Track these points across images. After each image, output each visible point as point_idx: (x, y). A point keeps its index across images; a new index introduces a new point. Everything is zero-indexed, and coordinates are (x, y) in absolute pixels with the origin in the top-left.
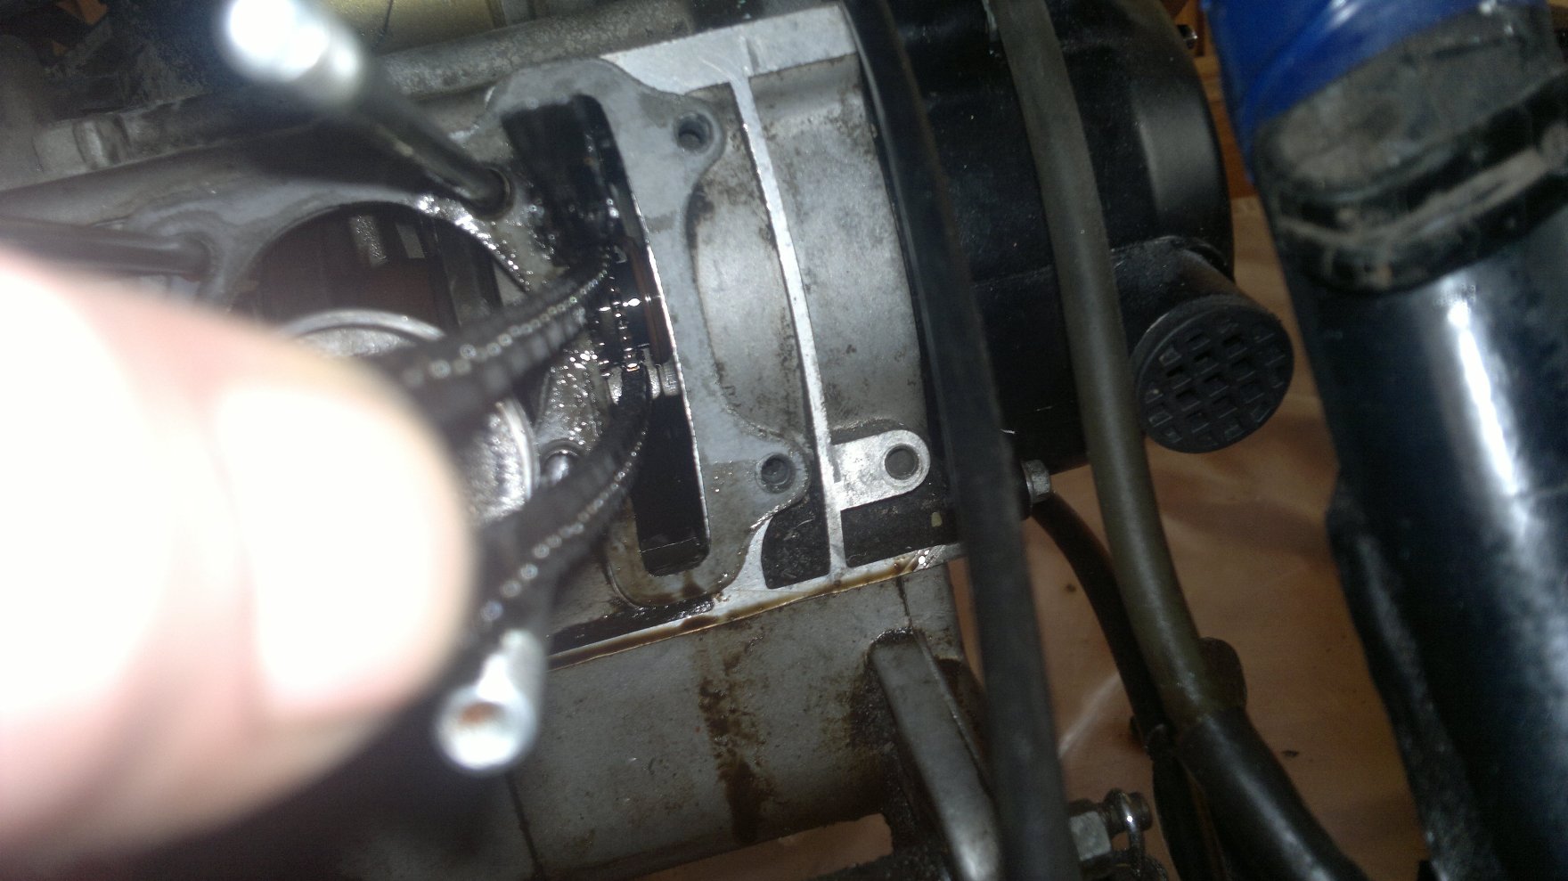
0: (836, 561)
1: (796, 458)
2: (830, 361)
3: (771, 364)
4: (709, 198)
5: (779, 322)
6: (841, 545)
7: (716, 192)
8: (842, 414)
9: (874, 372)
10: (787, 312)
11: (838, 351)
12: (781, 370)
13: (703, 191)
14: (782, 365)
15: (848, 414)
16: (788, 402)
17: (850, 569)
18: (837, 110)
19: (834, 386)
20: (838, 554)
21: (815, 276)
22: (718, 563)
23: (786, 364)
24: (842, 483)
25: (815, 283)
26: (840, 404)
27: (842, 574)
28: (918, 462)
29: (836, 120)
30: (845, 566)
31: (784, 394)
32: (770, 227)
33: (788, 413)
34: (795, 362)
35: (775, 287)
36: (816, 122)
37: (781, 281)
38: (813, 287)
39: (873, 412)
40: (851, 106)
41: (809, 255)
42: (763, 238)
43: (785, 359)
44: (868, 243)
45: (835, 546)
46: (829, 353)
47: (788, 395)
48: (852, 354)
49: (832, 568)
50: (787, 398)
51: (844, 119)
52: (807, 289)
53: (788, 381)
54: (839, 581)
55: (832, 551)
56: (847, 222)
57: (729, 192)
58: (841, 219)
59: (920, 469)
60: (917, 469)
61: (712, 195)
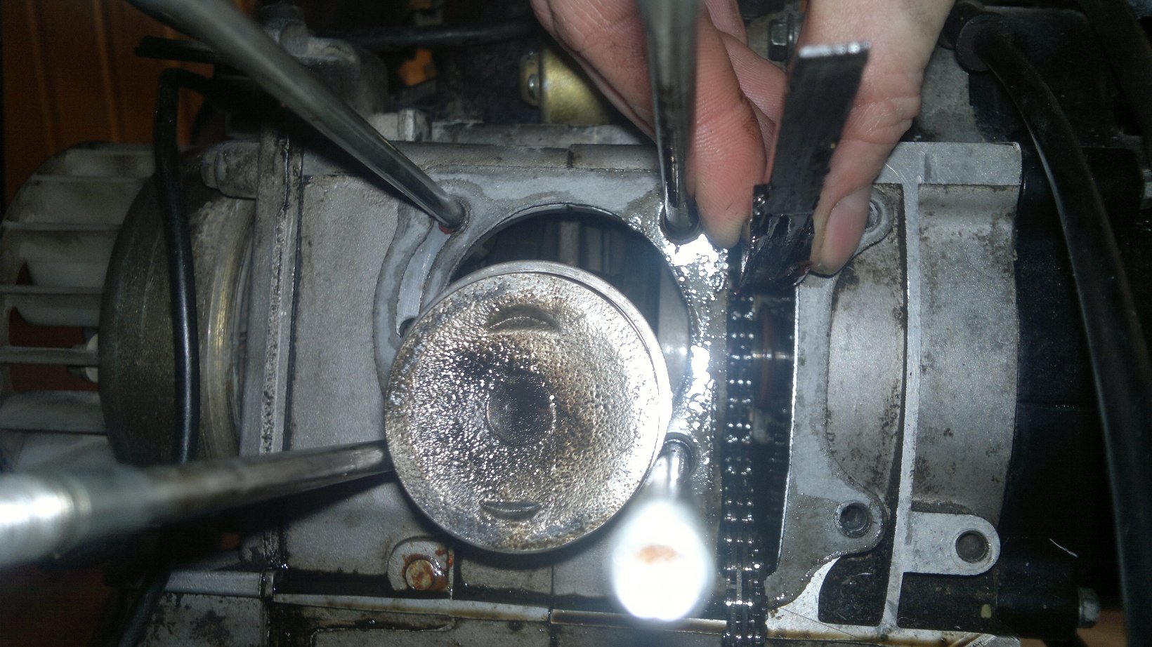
0: (889, 617)
1: (875, 512)
2: (926, 437)
3: (873, 425)
4: (857, 273)
5: (890, 390)
6: (896, 603)
7: (864, 270)
8: (923, 488)
9: (964, 460)
10: (900, 384)
11: (937, 431)
12: (880, 432)
13: (853, 267)
14: (883, 428)
15: (928, 489)
16: (878, 462)
17: (899, 628)
18: (987, 229)
19: (924, 461)
20: (891, 611)
21: (934, 361)
22: (781, 581)
23: (887, 428)
24: (911, 547)
25: (932, 366)
26: (924, 478)
27: (890, 631)
28: (987, 551)
29: (984, 238)
30: (895, 624)
31: (877, 454)
32: (904, 309)
33: (875, 472)
34: (895, 429)
35: (895, 360)
36: (965, 236)
37: (901, 357)
38: (929, 369)
39: (954, 495)
40: (1000, 230)
41: (933, 342)
42: (895, 316)
43: (887, 424)
44: (988, 346)
45: (890, 602)
46: (927, 430)
47: (880, 456)
48: (948, 437)
49: (883, 621)
50: (878, 458)
51: (992, 239)
52: (924, 369)
53: (884, 444)
54: (887, 636)
55: (887, 606)
56: (974, 324)
57: (875, 272)
58: (969, 319)
59: (988, 557)
60: (985, 556)
61: (860, 272)
